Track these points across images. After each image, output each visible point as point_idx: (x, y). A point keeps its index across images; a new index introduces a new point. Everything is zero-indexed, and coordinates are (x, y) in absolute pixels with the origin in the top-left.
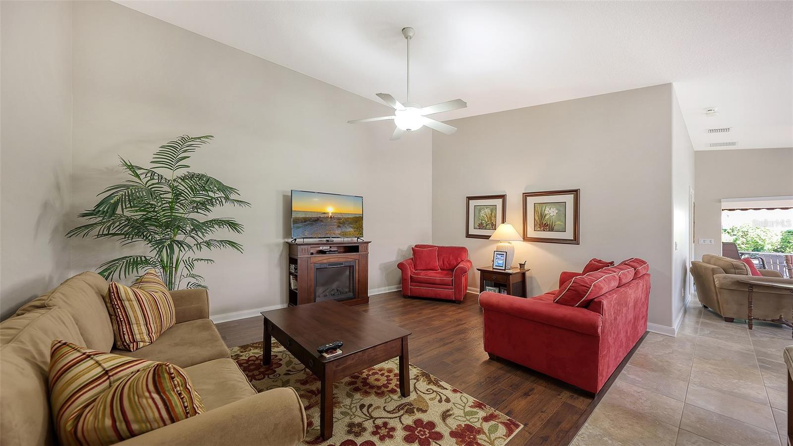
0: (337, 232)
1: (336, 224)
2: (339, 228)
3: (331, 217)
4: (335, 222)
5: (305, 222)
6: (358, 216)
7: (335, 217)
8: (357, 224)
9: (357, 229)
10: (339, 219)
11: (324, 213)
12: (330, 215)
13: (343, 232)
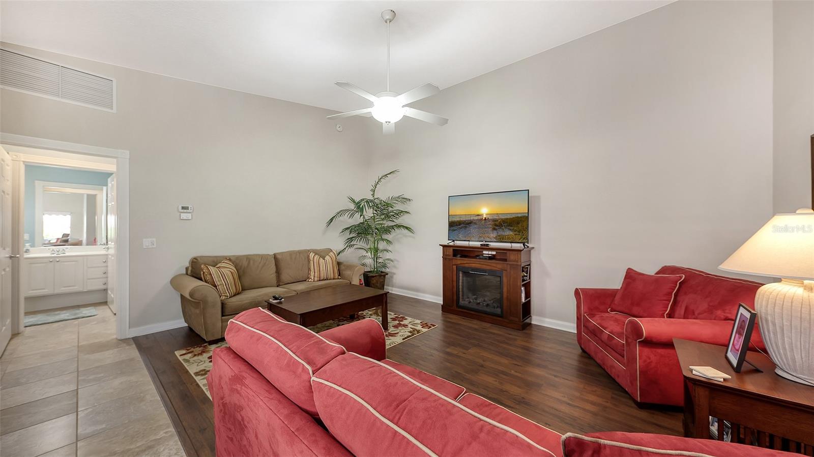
0: (492, 235)
1: (491, 226)
2: (495, 231)
3: (485, 219)
4: (490, 224)
5: (459, 225)
6: (520, 215)
7: (490, 218)
8: (519, 225)
9: (519, 232)
10: (495, 220)
11: (478, 215)
12: (485, 216)
13: (499, 236)
